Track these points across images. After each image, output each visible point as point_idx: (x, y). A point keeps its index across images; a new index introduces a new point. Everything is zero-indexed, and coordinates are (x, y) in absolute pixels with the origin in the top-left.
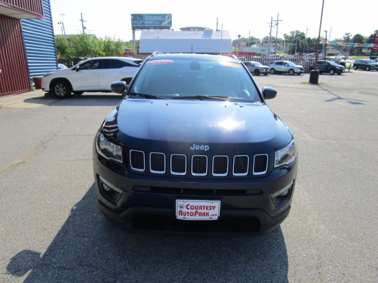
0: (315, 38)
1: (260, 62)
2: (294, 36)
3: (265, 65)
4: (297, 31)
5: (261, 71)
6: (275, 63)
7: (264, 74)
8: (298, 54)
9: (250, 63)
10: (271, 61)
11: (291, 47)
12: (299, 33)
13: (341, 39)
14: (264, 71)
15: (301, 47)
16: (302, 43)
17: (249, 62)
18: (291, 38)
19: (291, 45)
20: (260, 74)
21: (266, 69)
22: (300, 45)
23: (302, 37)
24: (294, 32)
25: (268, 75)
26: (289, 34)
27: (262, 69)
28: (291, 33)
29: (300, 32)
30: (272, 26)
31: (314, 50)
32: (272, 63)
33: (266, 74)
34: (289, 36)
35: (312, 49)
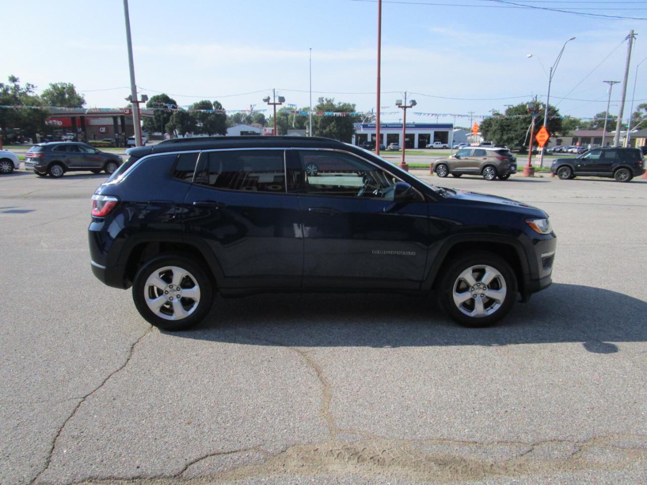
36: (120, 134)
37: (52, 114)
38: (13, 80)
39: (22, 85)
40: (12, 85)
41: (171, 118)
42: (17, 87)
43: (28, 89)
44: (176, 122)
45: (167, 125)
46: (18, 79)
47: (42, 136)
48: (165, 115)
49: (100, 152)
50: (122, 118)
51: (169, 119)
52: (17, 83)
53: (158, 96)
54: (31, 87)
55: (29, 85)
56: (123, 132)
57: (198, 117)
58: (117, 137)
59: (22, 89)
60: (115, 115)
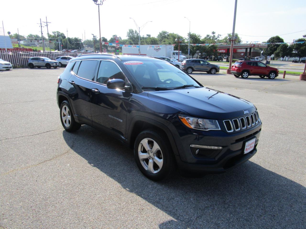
0: (73, 38)
1: (48, 57)
2: (56, 35)
3: (53, 60)
4: (58, 32)
5: (52, 65)
6: (61, 58)
7: (54, 67)
8: (65, 50)
9: (40, 58)
10: (56, 56)
11: (56, 45)
12: (59, 33)
13: (90, 39)
14: (55, 65)
15: (64, 45)
16: (64, 42)
17: (38, 57)
18: (54, 37)
19: (56, 43)
20: (51, 68)
21: (56, 63)
22: (63, 43)
23: (63, 37)
24: (55, 32)
25: (57, 68)
26: (52, 34)
27: (53, 63)
28: (53, 33)
29: (61, 33)
30: (42, 27)
31: (75, 47)
32: (58, 58)
33: (55, 67)
34: (52, 35)
35: (73, 46)
36: (248, 56)
37: (218, 47)
38: (213, 33)
39: (216, 35)
40: (212, 35)
41: (278, 49)
42: (214, 36)
43: (218, 37)
44: (280, 50)
45: (275, 52)
46: (215, 33)
47: (214, 57)
48: (275, 47)
49: (209, 64)
50: (250, 49)
51: (277, 49)
52: (214, 34)
53: (274, 37)
54: (219, 36)
55: (219, 35)
56: (249, 55)
57: (295, 48)
58: (246, 58)
59: (216, 37)
60: (247, 47)
